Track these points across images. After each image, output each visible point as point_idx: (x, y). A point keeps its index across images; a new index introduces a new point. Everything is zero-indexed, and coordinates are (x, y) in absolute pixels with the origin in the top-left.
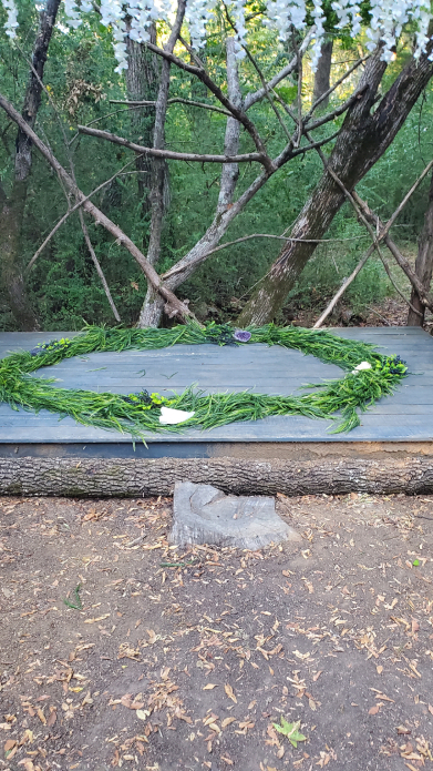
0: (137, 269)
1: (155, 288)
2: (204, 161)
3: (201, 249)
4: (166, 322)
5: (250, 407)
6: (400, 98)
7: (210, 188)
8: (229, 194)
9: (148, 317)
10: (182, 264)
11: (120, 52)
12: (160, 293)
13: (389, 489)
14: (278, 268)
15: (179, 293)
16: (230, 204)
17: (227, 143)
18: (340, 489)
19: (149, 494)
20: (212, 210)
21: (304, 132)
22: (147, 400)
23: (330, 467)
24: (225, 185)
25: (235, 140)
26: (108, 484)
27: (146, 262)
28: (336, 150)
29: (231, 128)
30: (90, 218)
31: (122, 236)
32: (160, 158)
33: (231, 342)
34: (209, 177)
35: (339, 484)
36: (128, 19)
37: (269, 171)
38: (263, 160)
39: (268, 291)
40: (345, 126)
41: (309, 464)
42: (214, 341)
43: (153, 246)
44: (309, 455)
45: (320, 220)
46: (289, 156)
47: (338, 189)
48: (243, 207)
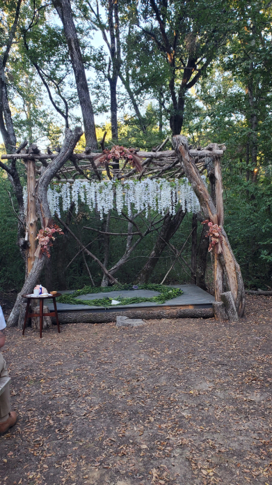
0: (100, 268)
1: (106, 274)
2: (121, 235)
3: (121, 261)
4: (110, 285)
5: (135, 300)
6: (179, 215)
7: (124, 242)
8: (130, 244)
9: (104, 284)
10: (115, 267)
11: (101, 216)
12: (108, 276)
13: (172, 317)
14: (147, 266)
15: (114, 276)
16: (130, 247)
17: (129, 229)
18: (159, 317)
19: (109, 321)
20: (125, 250)
21: (152, 225)
22: (108, 299)
23: (156, 312)
24: (129, 242)
25: (131, 228)
26: (99, 318)
27: (103, 266)
28: (162, 231)
29: (130, 225)
30: (86, 253)
31: (96, 259)
32: (108, 235)
33: (132, 289)
34: (123, 239)
35: (158, 316)
36: (103, 209)
37: (142, 237)
38: (140, 234)
39: (144, 274)
40: (164, 224)
41: (151, 312)
42: (126, 289)
43: (105, 262)
44: (150, 310)
45: (158, 251)
46: (148, 233)
47: (163, 242)
48: (134, 248)
